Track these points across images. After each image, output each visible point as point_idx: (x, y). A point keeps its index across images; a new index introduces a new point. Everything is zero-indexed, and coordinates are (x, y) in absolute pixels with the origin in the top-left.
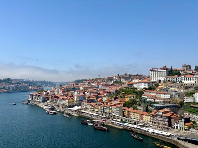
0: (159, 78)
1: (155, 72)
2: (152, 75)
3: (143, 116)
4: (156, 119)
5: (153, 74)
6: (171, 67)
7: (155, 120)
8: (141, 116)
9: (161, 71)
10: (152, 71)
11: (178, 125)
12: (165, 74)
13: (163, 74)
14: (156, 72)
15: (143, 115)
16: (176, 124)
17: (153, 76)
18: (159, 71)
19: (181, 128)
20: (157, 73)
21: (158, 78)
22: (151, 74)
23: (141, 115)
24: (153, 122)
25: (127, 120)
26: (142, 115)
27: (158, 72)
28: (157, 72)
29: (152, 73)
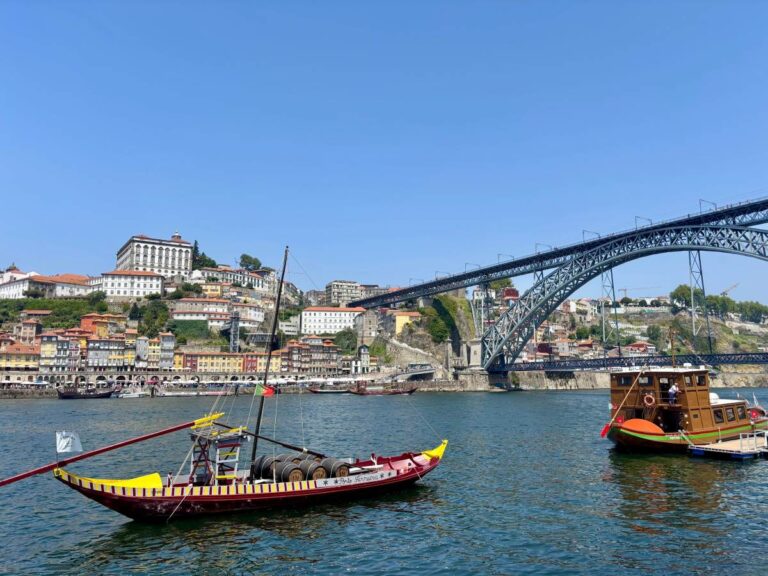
0: (166, 272)
1: (153, 248)
2: (142, 257)
3: (256, 361)
4: (308, 359)
5: (145, 256)
6: (196, 242)
7: (305, 362)
8: (252, 361)
9: (174, 251)
10: (142, 245)
11: (359, 363)
12: (186, 260)
13: (180, 260)
14: (157, 252)
15: (257, 356)
16: (354, 363)
17: (145, 261)
18: (167, 250)
19: (363, 369)
20: (160, 253)
21: (163, 270)
22: (138, 255)
23: (249, 358)
24: (299, 369)
25: (223, 377)
26: (254, 359)
27: (164, 252)
28: (161, 249)
29: (142, 250)
